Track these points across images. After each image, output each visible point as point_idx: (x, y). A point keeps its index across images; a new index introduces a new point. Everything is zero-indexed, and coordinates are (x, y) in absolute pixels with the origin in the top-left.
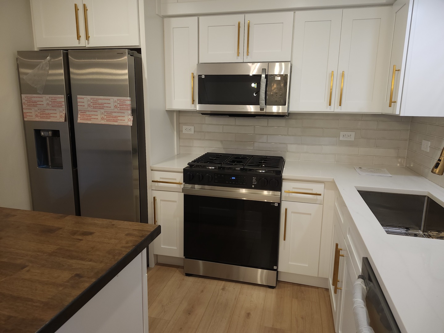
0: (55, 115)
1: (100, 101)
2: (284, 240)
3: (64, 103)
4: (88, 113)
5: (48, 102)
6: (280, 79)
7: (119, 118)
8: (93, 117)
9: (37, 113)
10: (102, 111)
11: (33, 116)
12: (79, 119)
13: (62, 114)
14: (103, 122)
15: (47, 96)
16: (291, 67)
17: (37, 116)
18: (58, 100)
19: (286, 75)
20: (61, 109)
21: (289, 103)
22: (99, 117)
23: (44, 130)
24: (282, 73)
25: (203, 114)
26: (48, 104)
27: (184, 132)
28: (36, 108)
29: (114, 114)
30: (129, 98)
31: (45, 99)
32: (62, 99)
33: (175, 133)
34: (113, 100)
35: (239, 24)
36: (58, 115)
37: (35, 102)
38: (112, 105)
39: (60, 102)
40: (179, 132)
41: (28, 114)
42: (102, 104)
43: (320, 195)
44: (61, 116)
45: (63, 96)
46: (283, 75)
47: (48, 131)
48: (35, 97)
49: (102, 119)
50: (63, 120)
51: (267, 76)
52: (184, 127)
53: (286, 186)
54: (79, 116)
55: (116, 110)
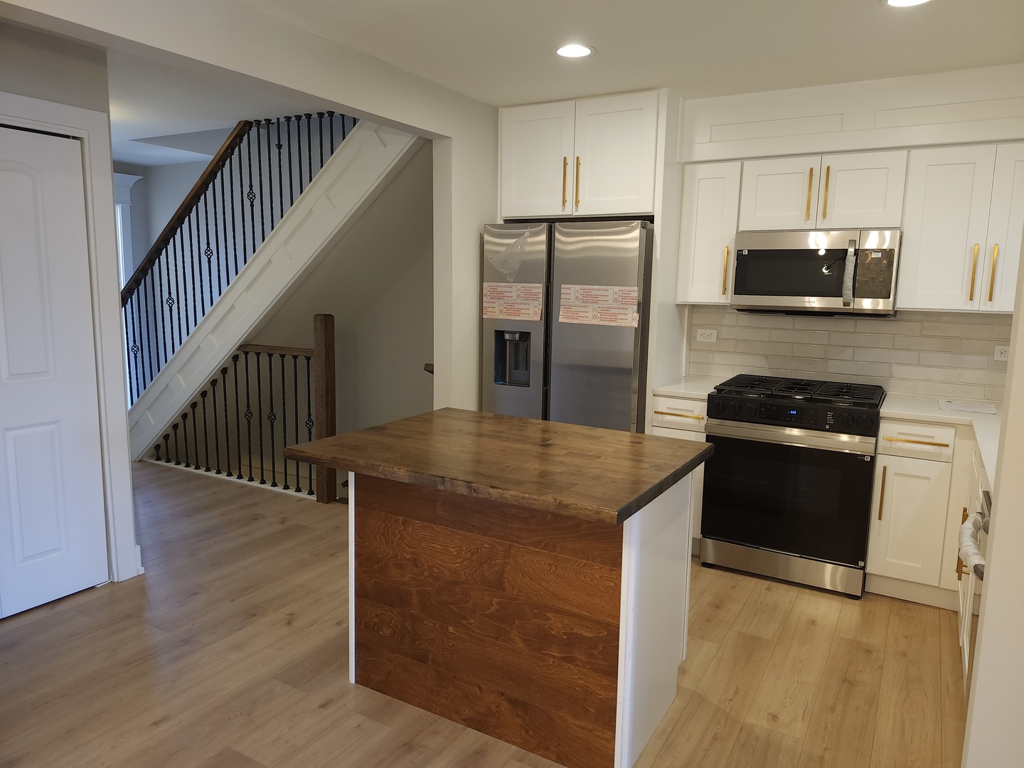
0: (527, 312)
1: (593, 293)
2: (880, 518)
3: (541, 295)
4: (574, 309)
5: (519, 293)
6: (880, 256)
7: (619, 316)
8: (581, 314)
9: (502, 308)
10: (595, 306)
11: (496, 312)
12: (561, 317)
13: (537, 310)
14: (595, 322)
15: (519, 285)
16: (901, 237)
17: (501, 311)
18: (534, 290)
19: (892, 251)
20: (536, 303)
21: (895, 294)
22: (590, 315)
23: (508, 332)
24: (885, 247)
25: (738, 310)
26: (518, 296)
27: (699, 338)
28: (502, 302)
29: (613, 311)
30: (636, 288)
31: (515, 289)
32: (539, 289)
33: (685, 340)
34: (612, 292)
35: (812, 169)
36: (531, 311)
37: (501, 293)
38: (610, 299)
39: (536, 294)
40: (691, 339)
41: (489, 310)
42: (596, 296)
43: (947, 446)
44: (535, 313)
45: (541, 285)
46: (885, 250)
47: (514, 333)
48: (502, 287)
49: (595, 317)
50: (537, 318)
51: (856, 252)
52: (700, 331)
53: (885, 429)
54: (561, 313)
55: (615, 305)
